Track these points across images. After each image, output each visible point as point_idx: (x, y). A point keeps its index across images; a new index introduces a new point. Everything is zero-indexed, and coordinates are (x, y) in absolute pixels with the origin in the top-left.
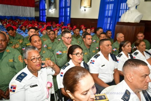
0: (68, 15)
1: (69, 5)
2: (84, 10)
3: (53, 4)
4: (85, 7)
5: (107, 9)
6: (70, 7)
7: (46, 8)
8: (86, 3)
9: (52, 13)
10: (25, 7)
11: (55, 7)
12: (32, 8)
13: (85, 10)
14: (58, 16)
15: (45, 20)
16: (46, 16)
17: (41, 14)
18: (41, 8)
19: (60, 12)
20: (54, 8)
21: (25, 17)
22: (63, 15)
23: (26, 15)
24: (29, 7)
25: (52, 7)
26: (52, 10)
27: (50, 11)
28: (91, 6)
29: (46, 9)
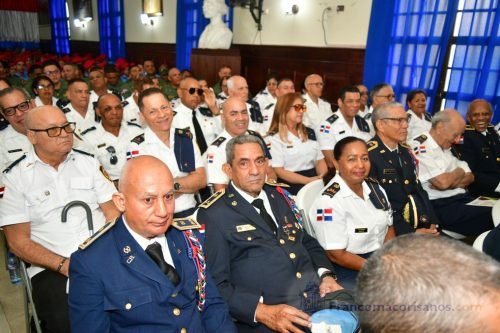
0: (119, 34)
1: (119, 9)
2: (149, 23)
3: (84, 4)
4: (150, 15)
5: (188, 20)
6: (122, 14)
7: (68, 16)
8: (152, 7)
9: (82, 29)
10: (8, 12)
11: (90, 14)
12: (28, 14)
13: (152, 23)
14: (96, 38)
15: (68, 51)
16: (68, 37)
17: (56, 33)
18: (55, 16)
19: (102, 27)
20: (87, 16)
21: (10, 42)
22: (109, 34)
23: (12, 34)
24: (19, 13)
25: (83, 12)
26: (81, 20)
27: (77, 23)
28: (162, 11)
29: (68, 19)
